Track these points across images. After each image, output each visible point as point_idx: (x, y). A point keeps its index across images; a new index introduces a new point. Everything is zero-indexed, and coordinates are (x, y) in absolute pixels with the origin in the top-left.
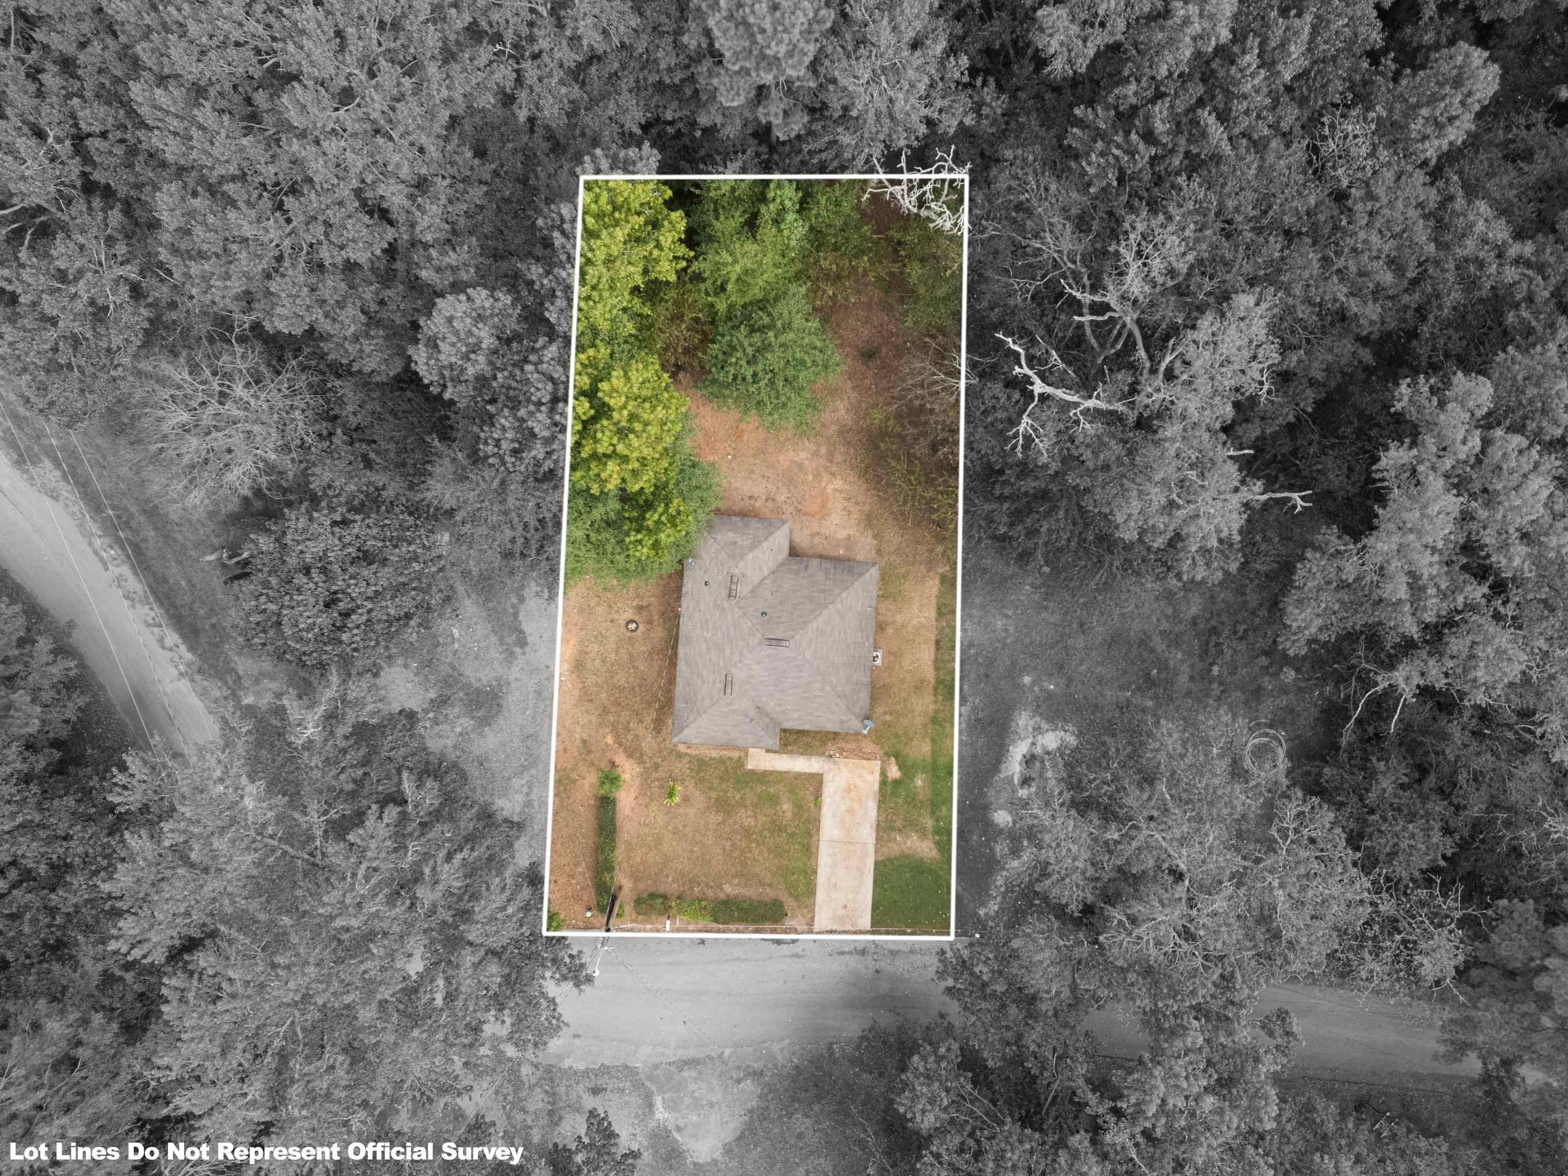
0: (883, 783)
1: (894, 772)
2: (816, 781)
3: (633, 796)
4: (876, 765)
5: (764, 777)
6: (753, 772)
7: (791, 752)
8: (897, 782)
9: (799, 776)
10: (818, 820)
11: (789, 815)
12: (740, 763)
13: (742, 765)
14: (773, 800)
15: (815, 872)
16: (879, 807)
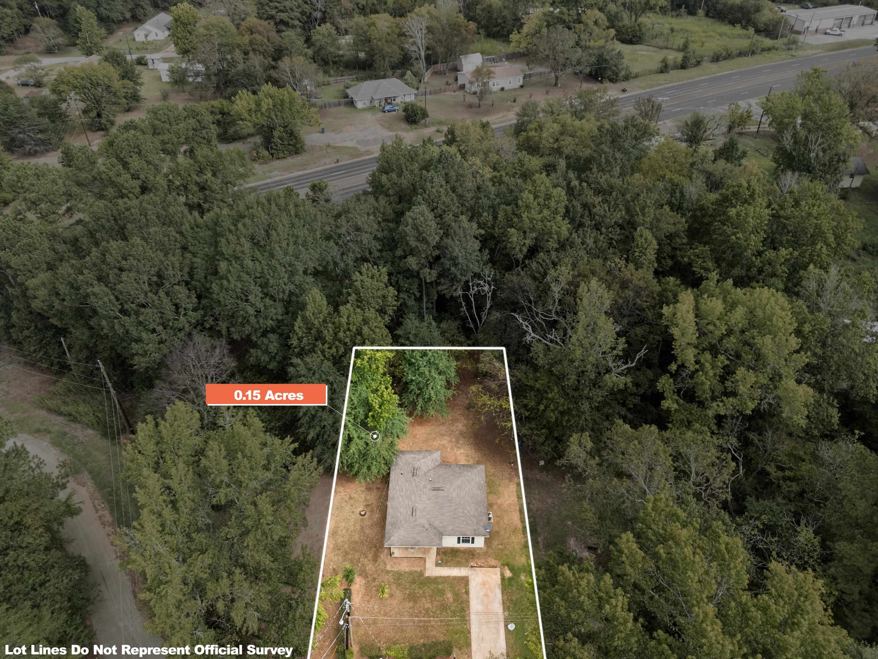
0: (503, 579)
1: (508, 574)
2: (465, 581)
3: (360, 596)
4: (498, 570)
5: (435, 580)
6: (429, 578)
7: (450, 566)
8: (510, 579)
9: (455, 578)
10: (468, 602)
11: (451, 600)
12: (421, 574)
13: (423, 575)
14: (442, 592)
15: (469, 632)
16: (502, 592)
